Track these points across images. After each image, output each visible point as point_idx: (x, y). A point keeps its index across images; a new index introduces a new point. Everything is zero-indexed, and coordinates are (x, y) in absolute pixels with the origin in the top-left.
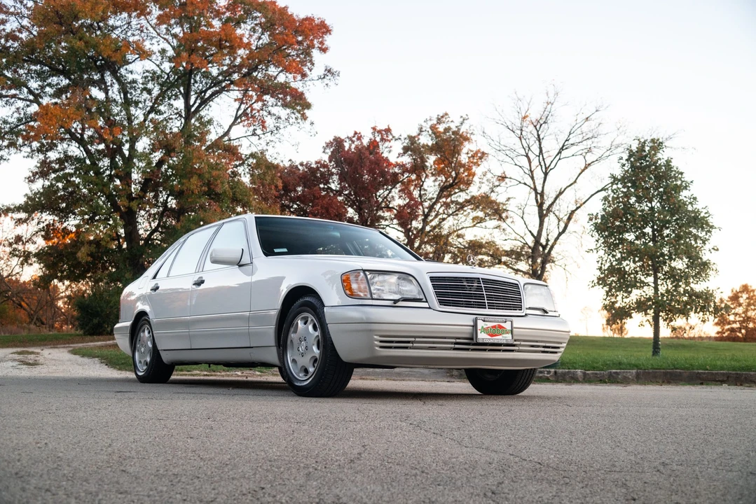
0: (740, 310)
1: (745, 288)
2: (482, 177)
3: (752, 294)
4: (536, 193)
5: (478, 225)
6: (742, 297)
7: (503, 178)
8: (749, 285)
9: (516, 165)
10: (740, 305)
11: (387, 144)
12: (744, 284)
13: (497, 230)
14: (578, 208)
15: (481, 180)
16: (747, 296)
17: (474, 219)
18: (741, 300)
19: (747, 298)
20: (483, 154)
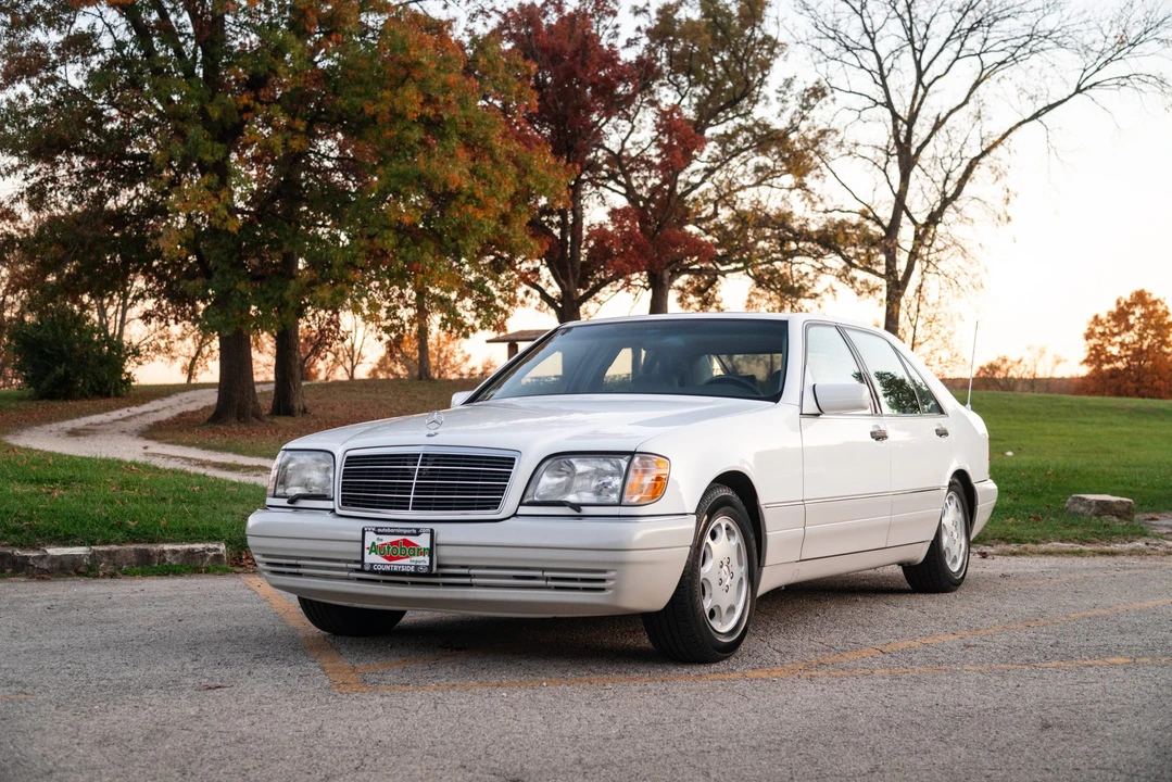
0: (1129, 337)
1: (1140, 298)
2: (784, 89)
3: (1151, 308)
4: (895, 116)
5: (764, 183)
6: (1133, 313)
7: (818, 92)
8: (1147, 291)
9: (862, 67)
10: (1129, 328)
11: (609, 21)
12: (1138, 289)
13: (798, 191)
14: (984, 154)
15: (781, 95)
16: (1143, 311)
17: (758, 169)
18: (1132, 320)
19: (1143, 316)
20: (775, 43)
